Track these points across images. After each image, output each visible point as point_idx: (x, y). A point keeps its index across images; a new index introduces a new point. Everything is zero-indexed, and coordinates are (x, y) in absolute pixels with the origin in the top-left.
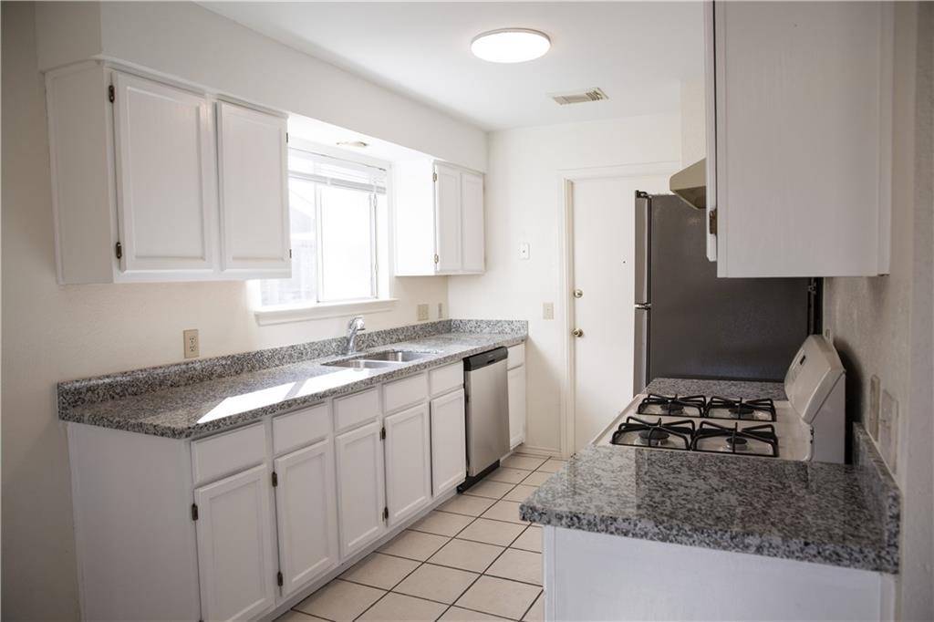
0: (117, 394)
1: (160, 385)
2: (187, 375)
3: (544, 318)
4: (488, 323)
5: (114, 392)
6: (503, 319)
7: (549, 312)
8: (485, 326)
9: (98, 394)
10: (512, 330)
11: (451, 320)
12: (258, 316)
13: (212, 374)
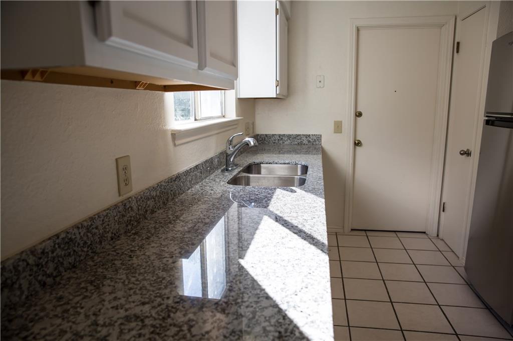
0: (49, 276)
1: (101, 242)
2: (126, 219)
3: (335, 132)
4: (289, 136)
5: (45, 274)
6: (301, 134)
7: (338, 127)
8: (286, 139)
9: (20, 288)
10: (309, 141)
11: (258, 135)
12: (175, 135)
13: (146, 211)
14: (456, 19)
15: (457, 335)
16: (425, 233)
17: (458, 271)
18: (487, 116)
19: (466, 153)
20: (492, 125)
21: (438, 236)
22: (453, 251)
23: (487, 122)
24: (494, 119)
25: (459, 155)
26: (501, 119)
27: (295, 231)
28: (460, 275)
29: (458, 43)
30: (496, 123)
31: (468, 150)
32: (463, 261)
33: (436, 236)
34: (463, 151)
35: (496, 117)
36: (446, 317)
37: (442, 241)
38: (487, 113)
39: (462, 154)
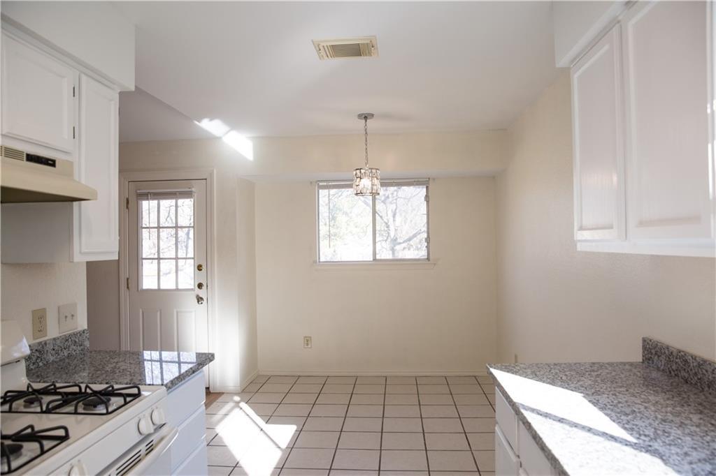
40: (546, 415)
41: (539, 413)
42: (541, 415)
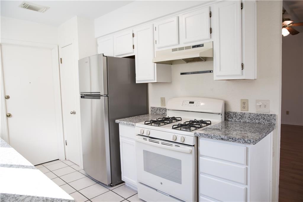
14: (58, 47)
15: (89, 200)
16: (58, 159)
17: (81, 172)
18: (81, 94)
19: (73, 113)
20: (84, 98)
21: (66, 159)
22: (75, 164)
23: (82, 97)
24: (84, 95)
25: (70, 114)
26: (87, 95)
27: (8, 166)
28: (82, 173)
29: (61, 59)
30: (85, 97)
31: (74, 111)
32: (82, 167)
33: (65, 159)
34: (71, 112)
35: (85, 95)
36: (83, 195)
37: (69, 161)
38: (81, 93)
39: (71, 113)
40: (19, 166)
41: (23, 167)
42: (22, 166)
